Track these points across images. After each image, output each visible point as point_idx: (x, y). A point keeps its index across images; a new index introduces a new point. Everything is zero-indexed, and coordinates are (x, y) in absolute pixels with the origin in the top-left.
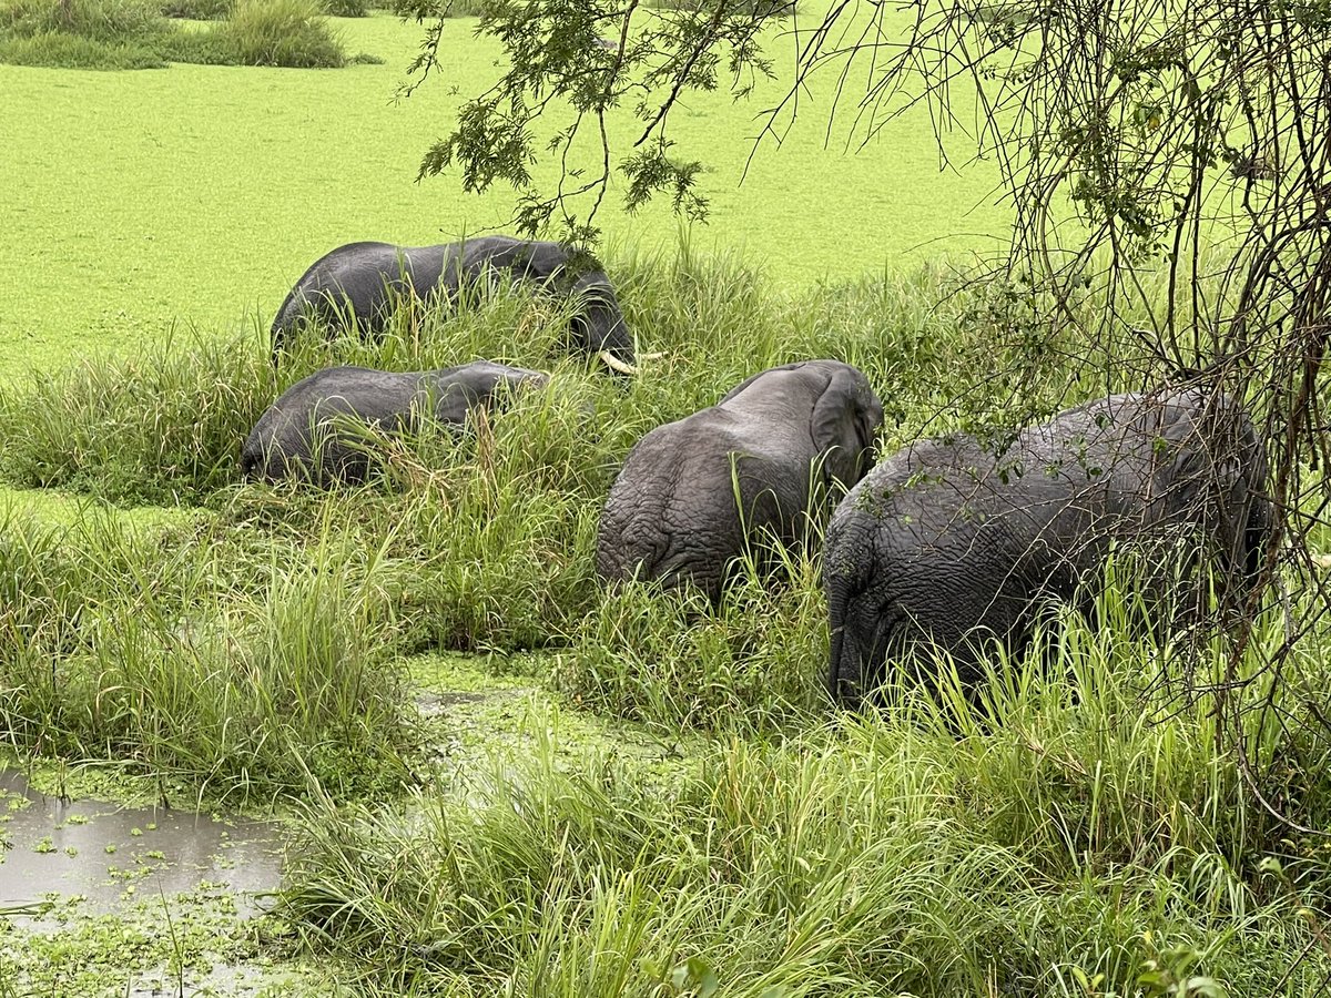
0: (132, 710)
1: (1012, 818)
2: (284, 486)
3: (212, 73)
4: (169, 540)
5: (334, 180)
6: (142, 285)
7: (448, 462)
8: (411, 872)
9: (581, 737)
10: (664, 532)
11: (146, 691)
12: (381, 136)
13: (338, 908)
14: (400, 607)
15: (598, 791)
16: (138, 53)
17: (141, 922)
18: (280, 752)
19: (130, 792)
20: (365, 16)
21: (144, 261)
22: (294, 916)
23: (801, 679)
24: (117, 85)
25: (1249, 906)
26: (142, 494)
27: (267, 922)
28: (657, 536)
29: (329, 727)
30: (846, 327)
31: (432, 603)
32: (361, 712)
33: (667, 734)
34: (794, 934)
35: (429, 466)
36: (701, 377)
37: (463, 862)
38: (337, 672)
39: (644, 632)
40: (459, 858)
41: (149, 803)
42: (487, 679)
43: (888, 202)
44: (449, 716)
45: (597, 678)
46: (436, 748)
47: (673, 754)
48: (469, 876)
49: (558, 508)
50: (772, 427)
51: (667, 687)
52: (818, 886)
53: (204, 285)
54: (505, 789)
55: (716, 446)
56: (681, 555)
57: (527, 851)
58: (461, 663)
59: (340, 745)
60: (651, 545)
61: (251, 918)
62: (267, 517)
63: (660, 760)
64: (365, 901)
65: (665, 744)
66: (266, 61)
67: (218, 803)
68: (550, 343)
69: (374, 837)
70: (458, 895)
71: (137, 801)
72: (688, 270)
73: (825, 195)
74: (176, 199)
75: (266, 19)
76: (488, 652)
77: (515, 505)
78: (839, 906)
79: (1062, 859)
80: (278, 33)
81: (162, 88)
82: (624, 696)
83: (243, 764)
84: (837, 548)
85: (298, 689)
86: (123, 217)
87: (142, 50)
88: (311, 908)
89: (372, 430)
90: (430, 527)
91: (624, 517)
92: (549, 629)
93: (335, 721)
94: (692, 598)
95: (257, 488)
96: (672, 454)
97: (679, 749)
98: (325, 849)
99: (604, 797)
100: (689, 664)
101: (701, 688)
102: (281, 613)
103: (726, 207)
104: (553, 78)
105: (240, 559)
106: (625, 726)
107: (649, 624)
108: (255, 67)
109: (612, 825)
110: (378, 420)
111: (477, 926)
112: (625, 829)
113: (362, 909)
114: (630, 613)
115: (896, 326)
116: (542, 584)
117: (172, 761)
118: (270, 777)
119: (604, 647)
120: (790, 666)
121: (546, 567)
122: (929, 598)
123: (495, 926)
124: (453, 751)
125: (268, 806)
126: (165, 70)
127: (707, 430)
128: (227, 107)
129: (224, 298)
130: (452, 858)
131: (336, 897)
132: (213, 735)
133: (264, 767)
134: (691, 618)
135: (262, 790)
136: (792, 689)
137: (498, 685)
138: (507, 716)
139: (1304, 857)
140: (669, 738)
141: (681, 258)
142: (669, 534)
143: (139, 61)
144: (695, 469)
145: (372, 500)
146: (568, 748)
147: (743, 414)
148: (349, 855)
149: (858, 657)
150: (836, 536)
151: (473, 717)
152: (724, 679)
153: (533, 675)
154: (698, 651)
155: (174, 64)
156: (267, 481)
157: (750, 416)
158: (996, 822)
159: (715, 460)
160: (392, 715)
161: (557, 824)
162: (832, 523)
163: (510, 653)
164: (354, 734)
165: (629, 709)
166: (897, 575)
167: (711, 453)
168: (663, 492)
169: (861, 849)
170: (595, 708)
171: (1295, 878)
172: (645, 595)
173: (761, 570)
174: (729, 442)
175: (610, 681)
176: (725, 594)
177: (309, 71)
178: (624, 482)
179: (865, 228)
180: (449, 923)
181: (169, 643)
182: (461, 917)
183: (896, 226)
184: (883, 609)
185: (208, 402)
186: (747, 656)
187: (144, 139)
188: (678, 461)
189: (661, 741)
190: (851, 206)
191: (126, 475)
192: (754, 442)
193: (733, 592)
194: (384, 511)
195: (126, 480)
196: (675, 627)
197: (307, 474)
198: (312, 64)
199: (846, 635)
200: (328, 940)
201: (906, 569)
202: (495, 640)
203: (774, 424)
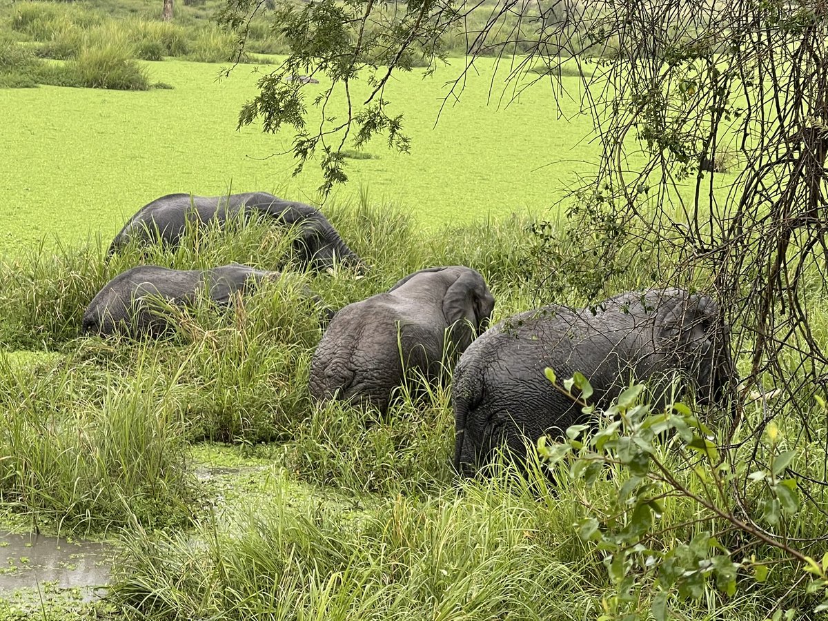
0: (17, 472)
1: (571, 549)
2: (112, 339)
3: (65, 92)
4: (40, 371)
5: (143, 158)
6: (22, 217)
7: (217, 325)
8: (194, 574)
9: (299, 496)
10: (350, 370)
11: (26, 459)
12: (172, 132)
13: (146, 595)
14: (186, 414)
15: (313, 525)
16: (19, 78)
17: (22, 603)
18: (111, 501)
19: (14, 524)
20: (161, 60)
21: (23, 203)
22: (119, 601)
23: (438, 462)
24: (5, 97)
25: (718, 604)
26: (21, 343)
27: (102, 605)
28: (346, 373)
29: (142, 485)
30: (464, 251)
31: (206, 412)
32: (161, 476)
33: (353, 495)
34: (437, 614)
35: (204, 328)
36: (374, 278)
37: (227, 567)
38: (148, 451)
39: (339, 432)
40: (225, 565)
41: (27, 530)
42: (241, 460)
43: (487, 180)
44: (216, 482)
45: (310, 460)
46: (208, 500)
47: (356, 507)
48: (231, 577)
49: (286, 355)
50: (421, 307)
51: (353, 466)
52: (452, 585)
53: (62, 218)
54: (254, 523)
55: (385, 317)
56: (361, 385)
57: (268, 561)
58: (224, 450)
59: (148, 497)
60: (342, 378)
61: (91, 602)
62: (101, 358)
63: (348, 511)
64: (165, 591)
65: (352, 501)
66: (100, 85)
67: (71, 531)
68: (280, 255)
69: (170, 552)
70: (224, 588)
71: (18, 529)
72: (365, 214)
73: (448, 174)
74: (43, 166)
75: (100, 60)
76: (241, 443)
77: (259, 352)
78: (466, 597)
79: (601, 575)
80: (108, 69)
81: (34, 100)
82: (326, 472)
83: (87, 507)
84: (461, 380)
85: (123, 462)
86: (9, 176)
87: (22, 76)
88: (130, 596)
89: (170, 305)
90: (205, 365)
91: (326, 360)
92: (280, 430)
93: (146, 482)
94: (369, 412)
95: (95, 340)
96: (357, 321)
97: (361, 504)
98: (140, 559)
99: (316, 528)
100: (367, 452)
101: (375, 467)
102: (113, 413)
103: (387, 180)
104: (317, 60)
105: (85, 384)
106: (326, 490)
107: (342, 427)
108: (92, 89)
109: (321, 547)
110: (174, 298)
111: (235, 607)
112: (329, 550)
113: (162, 597)
114: (330, 420)
115: (495, 251)
116: (276, 401)
117: (42, 505)
118: (104, 515)
119: (314, 441)
120: (431, 454)
121: (278, 391)
122: (518, 412)
123: (247, 608)
124: (219, 502)
125: (102, 534)
126: (36, 89)
127: (380, 306)
128: (75, 112)
129: (74, 226)
130: (221, 565)
131: (147, 589)
132: (69, 489)
133: (100, 509)
134: (368, 424)
135: (98, 523)
136: (432, 468)
137: (247, 463)
138: (252, 482)
139: (751, 575)
140: (354, 498)
141: (361, 207)
142: (354, 371)
143: (19, 83)
144: (371, 331)
145: (168, 348)
146: (291, 502)
147: (403, 298)
148: (154, 562)
149: (473, 449)
150: (461, 372)
151: (231, 482)
152: (389, 461)
153: (270, 458)
154: (372, 444)
155: (41, 85)
156: (101, 336)
157: (407, 299)
158: (561, 550)
159: (383, 326)
160: (180, 479)
161: (287, 545)
162: (458, 365)
163: (254, 444)
164: (157, 491)
165: (329, 480)
166: (498, 397)
167: (381, 322)
168: (351, 345)
169: (478, 563)
170: (307, 478)
171: (746, 588)
172: (340, 409)
173: (413, 395)
174: (393, 315)
175: (318, 462)
176: (390, 409)
177: (127, 92)
178: (327, 338)
179: (474, 195)
180: (218, 605)
181: (41, 431)
182: (226, 602)
183: (493, 194)
184: (490, 419)
185: (65, 286)
186: (403, 448)
187: (23, 130)
188: (360, 326)
189: (350, 499)
190: (464, 181)
191: (12, 331)
192: (409, 315)
193: (396, 408)
194: (175, 356)
195: (11, 334)
196: (358, 429)
197: (128, 331)
198: (128, 88)
199: (466, 435)
200: (140, 615)
201: (503, 394)
202: (245, 436)
203: (422, 305)
